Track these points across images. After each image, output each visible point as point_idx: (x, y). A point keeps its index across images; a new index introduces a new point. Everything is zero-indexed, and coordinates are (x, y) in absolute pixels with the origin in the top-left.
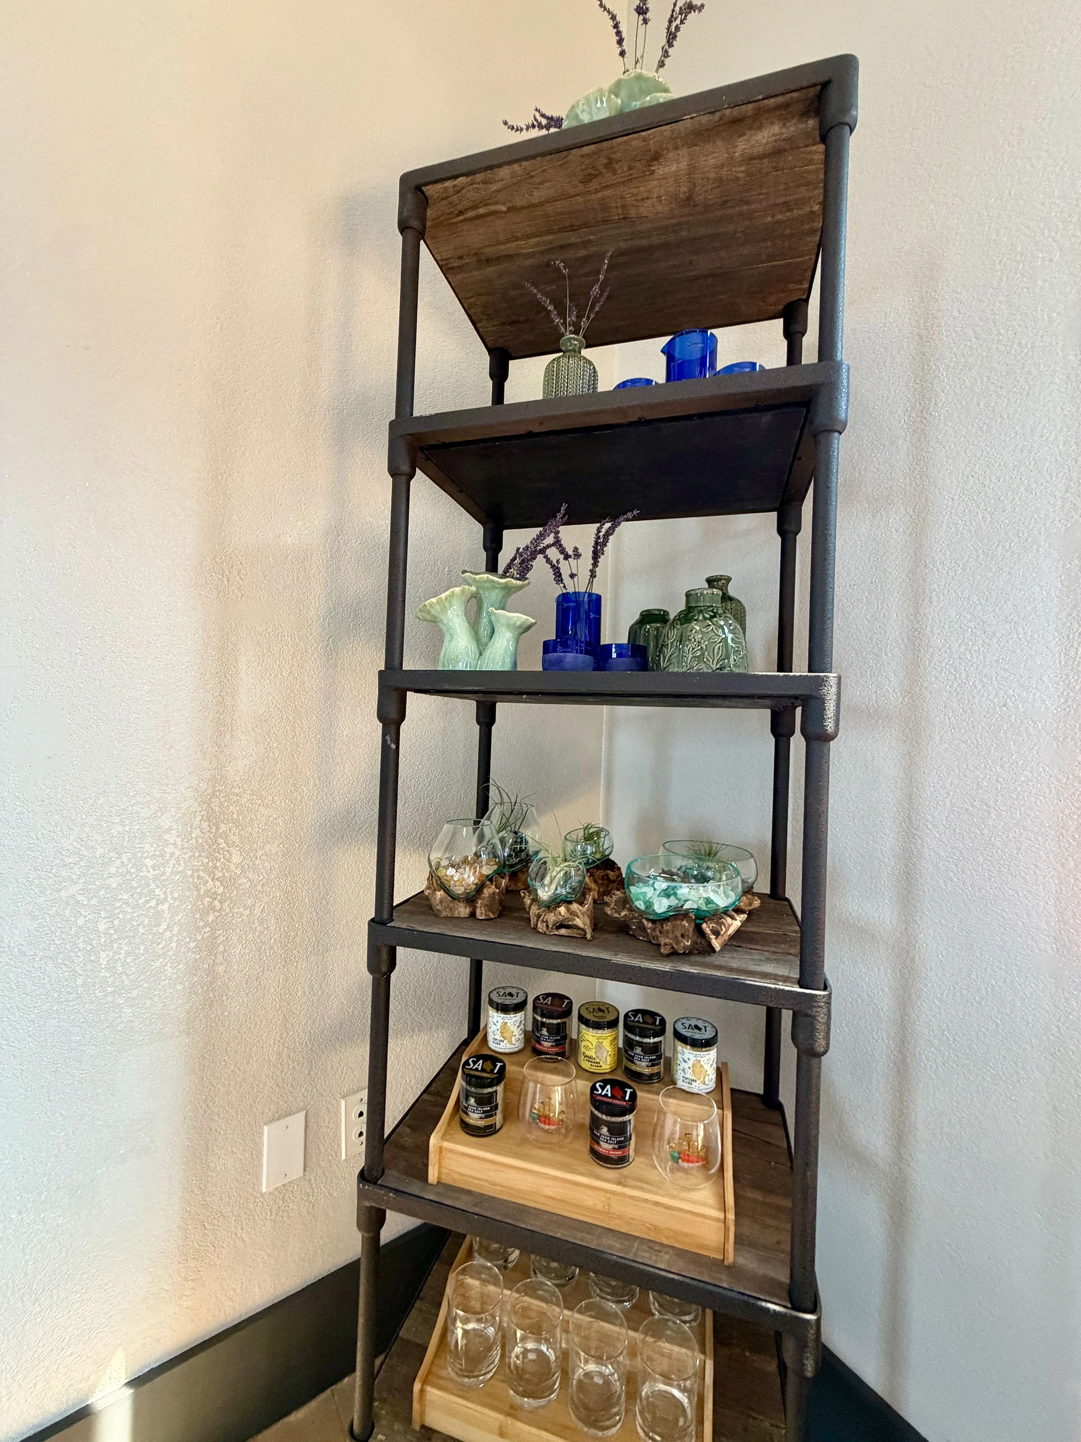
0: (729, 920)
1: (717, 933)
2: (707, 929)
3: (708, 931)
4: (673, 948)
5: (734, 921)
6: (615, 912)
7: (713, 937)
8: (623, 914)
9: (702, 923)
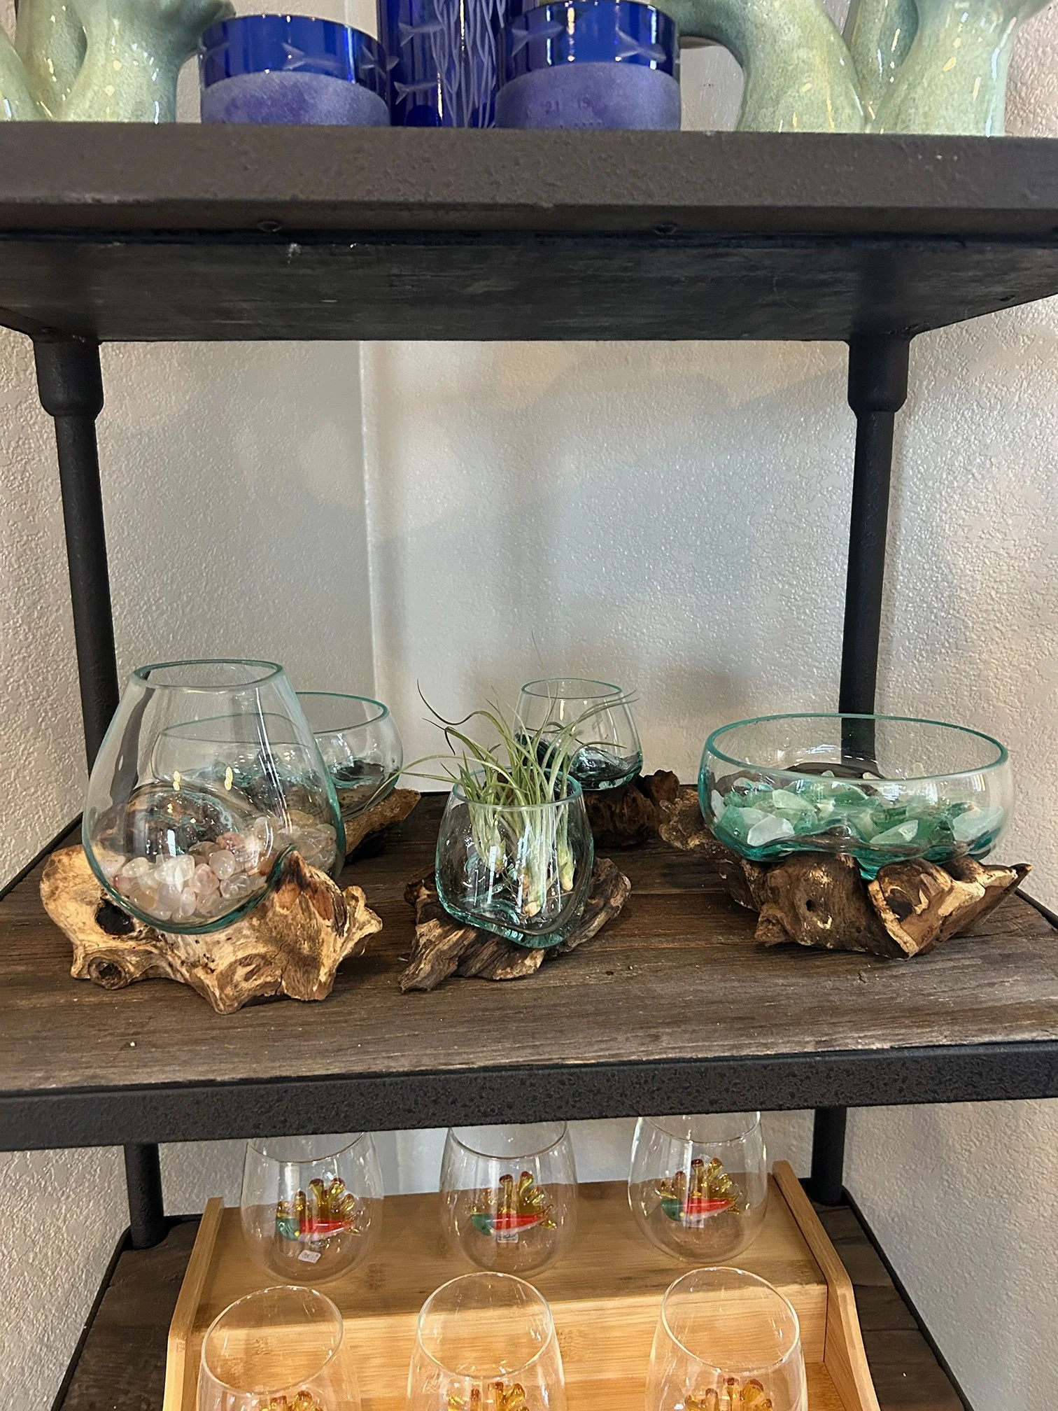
0: (944, 879)
1: (903, 910)
2: (880, 896)
3: (880, 901)
4: (785, 932)
5: (958, 884)
6: (677, 838)
7: (889, 917)
8: (694, 842)
9: (871, 882)
